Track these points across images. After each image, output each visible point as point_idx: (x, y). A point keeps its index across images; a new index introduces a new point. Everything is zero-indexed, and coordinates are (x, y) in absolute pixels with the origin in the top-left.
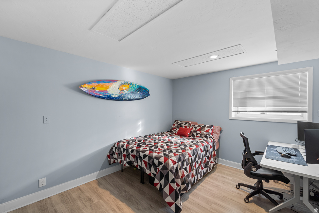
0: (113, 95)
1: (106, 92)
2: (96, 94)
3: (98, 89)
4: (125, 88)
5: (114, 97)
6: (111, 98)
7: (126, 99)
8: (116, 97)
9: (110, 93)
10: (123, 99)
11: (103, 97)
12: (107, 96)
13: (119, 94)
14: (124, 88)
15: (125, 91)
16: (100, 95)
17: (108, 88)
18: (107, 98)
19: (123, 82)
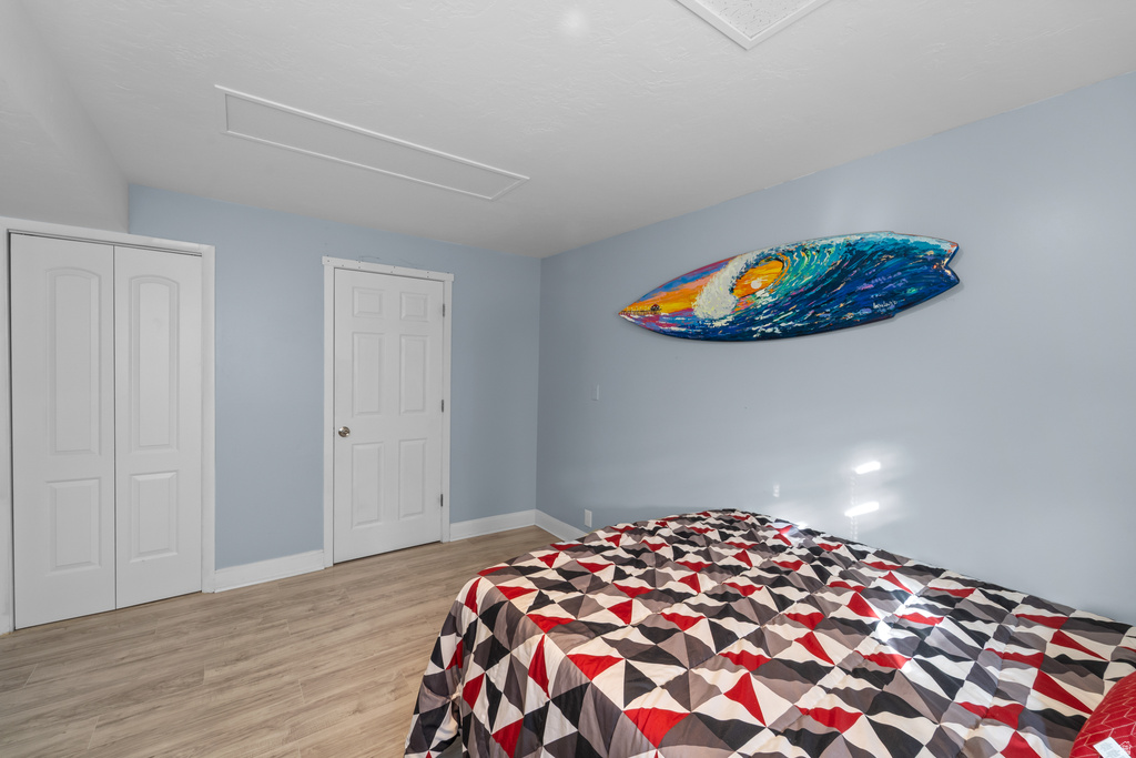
0: (711, 321)
1: (688, 313)
2: (661, 325)
3: (664, 311)
4: (760, 279)
5: (717, 329)
6: (706, 333)
7: (770, 330)
8: (722, 327)
9: (701, 316)
10: (755, 332)
11: (682, 332)
12: (693, 327)
13: (733, 312)
14: (755, 284)
15: (758, 294)
16: (673, 328)
17: (694, 300)
18: (692, 335)
19: (751, 258)
